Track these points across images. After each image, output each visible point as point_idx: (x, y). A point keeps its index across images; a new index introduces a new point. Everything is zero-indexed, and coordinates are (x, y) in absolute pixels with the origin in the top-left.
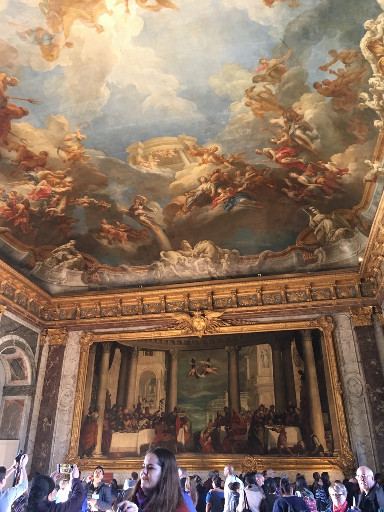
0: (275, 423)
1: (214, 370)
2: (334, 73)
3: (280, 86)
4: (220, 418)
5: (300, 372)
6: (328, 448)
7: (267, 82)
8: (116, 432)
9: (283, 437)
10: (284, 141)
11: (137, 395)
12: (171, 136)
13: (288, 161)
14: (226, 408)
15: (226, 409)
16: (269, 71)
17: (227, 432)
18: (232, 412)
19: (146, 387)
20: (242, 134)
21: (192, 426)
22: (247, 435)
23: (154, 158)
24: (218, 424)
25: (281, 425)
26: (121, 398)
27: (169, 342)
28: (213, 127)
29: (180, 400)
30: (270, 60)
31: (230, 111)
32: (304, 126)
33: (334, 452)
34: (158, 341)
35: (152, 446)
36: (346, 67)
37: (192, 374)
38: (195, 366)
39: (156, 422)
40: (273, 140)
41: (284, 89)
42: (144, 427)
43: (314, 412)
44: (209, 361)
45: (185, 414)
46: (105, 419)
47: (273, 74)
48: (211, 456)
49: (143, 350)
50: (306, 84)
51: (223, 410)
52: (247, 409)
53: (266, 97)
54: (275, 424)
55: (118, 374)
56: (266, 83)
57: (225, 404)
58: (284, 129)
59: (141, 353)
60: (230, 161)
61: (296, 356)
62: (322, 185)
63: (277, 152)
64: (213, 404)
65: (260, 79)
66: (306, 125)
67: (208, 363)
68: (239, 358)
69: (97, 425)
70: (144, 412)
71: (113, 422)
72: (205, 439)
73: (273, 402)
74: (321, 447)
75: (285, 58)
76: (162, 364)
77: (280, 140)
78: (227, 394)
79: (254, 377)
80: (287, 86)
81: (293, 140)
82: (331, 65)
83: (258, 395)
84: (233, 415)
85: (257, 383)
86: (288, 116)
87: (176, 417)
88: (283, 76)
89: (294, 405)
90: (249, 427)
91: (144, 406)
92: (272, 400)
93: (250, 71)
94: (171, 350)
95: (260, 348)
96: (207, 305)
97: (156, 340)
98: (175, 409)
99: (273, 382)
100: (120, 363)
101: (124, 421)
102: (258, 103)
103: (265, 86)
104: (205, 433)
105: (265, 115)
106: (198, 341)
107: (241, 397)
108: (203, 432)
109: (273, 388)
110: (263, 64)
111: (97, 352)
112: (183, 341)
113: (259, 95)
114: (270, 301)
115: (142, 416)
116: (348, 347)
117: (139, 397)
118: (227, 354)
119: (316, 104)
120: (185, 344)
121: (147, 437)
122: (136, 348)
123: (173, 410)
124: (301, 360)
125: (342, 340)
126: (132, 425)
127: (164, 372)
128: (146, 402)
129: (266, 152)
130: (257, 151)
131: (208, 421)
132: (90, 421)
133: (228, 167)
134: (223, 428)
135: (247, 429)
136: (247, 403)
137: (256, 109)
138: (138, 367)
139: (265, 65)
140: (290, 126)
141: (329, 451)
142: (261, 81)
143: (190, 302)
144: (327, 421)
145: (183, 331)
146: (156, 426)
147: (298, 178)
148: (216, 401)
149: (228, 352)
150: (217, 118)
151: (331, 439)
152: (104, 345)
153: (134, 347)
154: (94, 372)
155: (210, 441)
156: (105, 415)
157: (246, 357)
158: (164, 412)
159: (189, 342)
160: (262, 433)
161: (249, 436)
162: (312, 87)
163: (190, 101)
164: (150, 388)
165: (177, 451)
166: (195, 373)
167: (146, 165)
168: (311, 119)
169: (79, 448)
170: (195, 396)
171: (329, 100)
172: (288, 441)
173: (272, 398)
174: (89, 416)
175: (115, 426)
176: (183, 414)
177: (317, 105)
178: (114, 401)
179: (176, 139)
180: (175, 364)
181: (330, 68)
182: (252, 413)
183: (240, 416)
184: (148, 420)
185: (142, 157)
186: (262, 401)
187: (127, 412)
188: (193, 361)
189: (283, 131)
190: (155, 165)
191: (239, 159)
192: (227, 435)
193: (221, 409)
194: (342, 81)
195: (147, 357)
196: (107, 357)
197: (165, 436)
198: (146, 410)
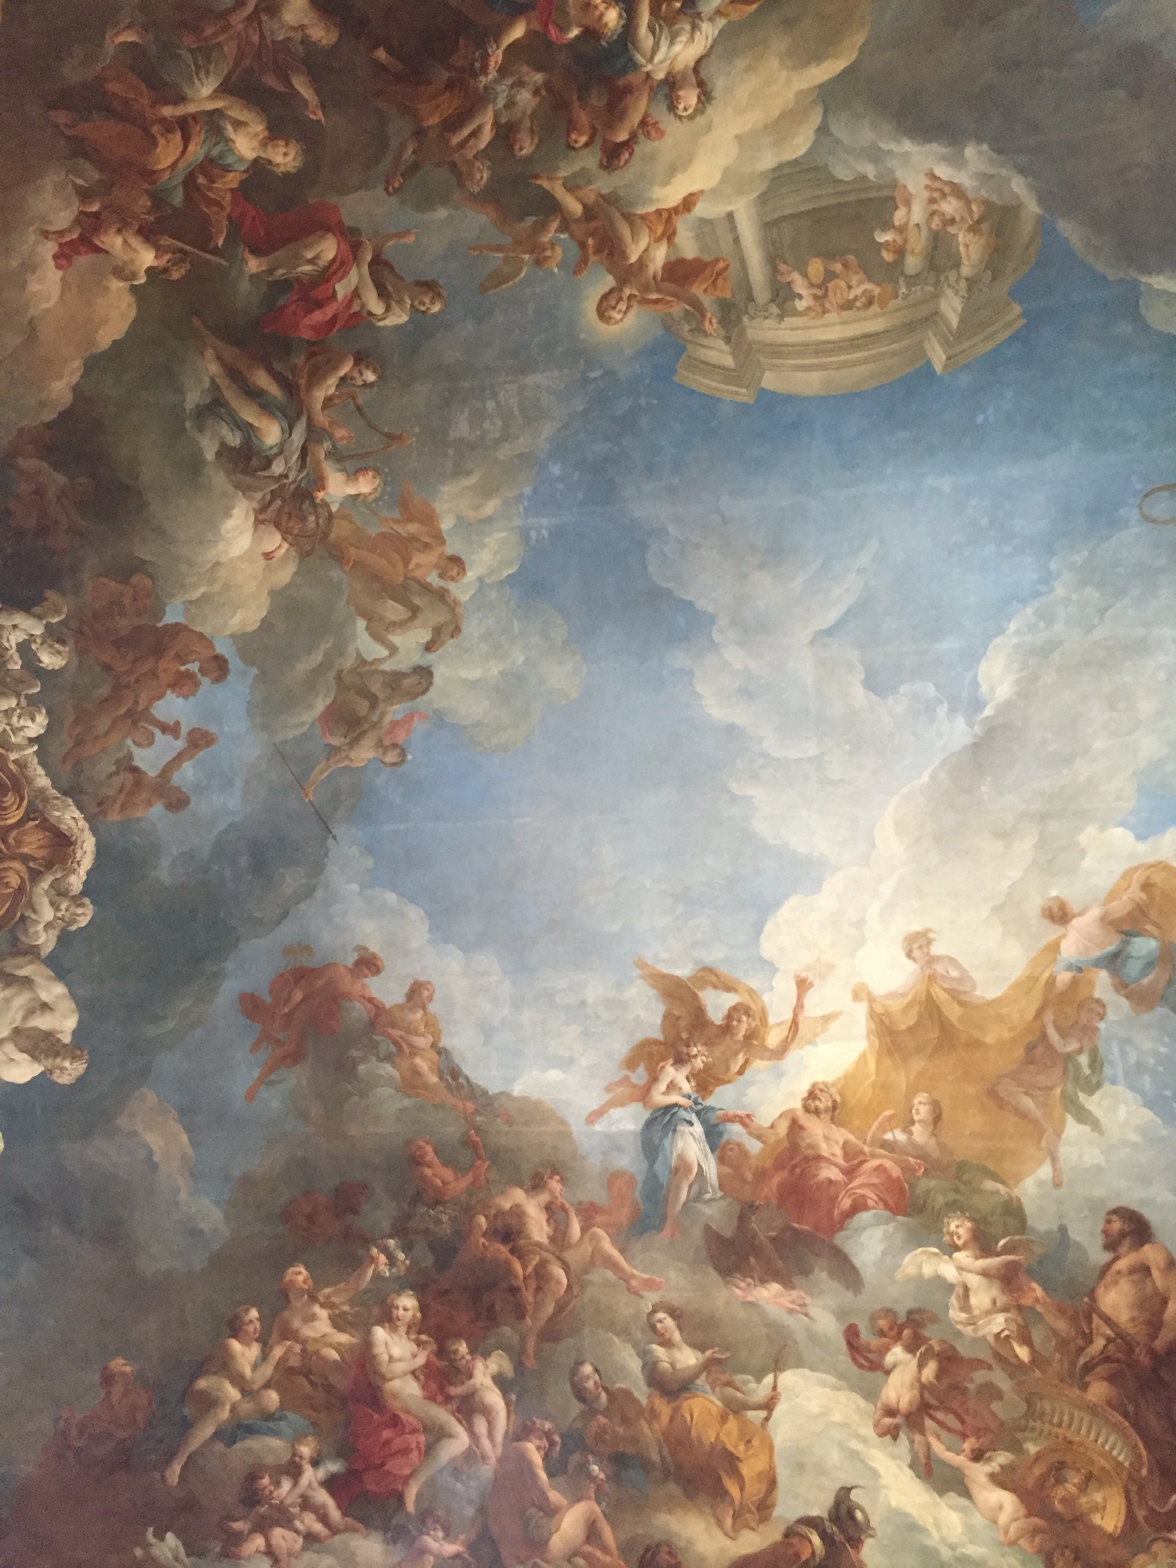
2: (165, 728)
3: (341, 655)
7: (384, 672)
10: (325, 377)
12: (788, 399)
13: (310, 255)
16: (375, 718)
20: (491, 405)
23: (901, 252)
28: (601, 448)
30: (370, 761)
31: (524, 534)
32: (252, 473)
36: (130, 757)
40: (370, 377)
41: (326, 645)
47: (362, 707)
50: (254, 671)
53: (391, 603)
56: (387, 667)
58: (327, 445)
60: (555, 225)
62: (162, 120)
63: (356, 308)
65: (407, 683)
66: (247, 480)
75: (322, 771)
77: (343, 379)
80: (317, 658)
81: (289, 387)
82: (179, 759)
86: (312, 518)
88: (329, 701)
93: (440, 720)
102: (418, 573)
103: (391, 655)
105: (396, 514)
110: (395, 746)
113: (415, 611)
119: (216, 588)
129: (400, 302)
130: (436, 308)
133: (571, 186)
137: (427, 545)
139: (387, 742)
140: (303, 466)
142: (403, 675)
147: (264, 144)
150: (580, 496)
162: (235, 662)
163: (668, 593)
167: (950, 207)
168: (227, 514)
171: (172, 616)
177: (211, 581)
179: (770, 381)
181: (180, 744)
185: (957, 265)
189: (331, 437)
190: (908, 204)
191: (518, 243)
194: (136, 702)
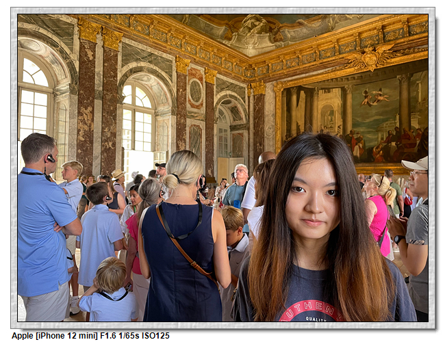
1: (386, 98)
4: (391, 136)
11: (319, 124)
14: (396, 127)
17: (397, 147)
18: (403, 130)
19: (326, 118)
24: (389, 141)
26: (308, 126)
27: (343, 79)
29: (355, 125)
34: (334, 80)
37: (365, 103)
38: (367, 96)
44: (380, 90)
45: (360, 135)
48: (382, 164)
49: (322, 89)
51: (394, 130)
55: (304, 110)
64: (385, 125)
68: (411, 84)
72: (377, 152)
76: (338, 98)
78: (398, 117)
79: (425, 99)
84: (403, 133)
87: (352, 138)
91: (326, 131)
94: (346, 86)
96: (377, 40)
97: (332, 79)
98: (351, 131)
100: (305, 102)
104: (377, 148)
106: (370, 75)
107: (412, 117)
108: (375, 147)
111: (287, 96)
112: (356, 76)
117: (321, 125)
118: (399, 82)
120: (358, 79)
123: (348, 132)
127: (340, 105)
128: (327, 128)
131: (380, 139)
134: (393, 144)
135: (416, 144)
136: (417, 122)
138: (319, 103)
143: (361, 40)
145: (356, 68)
148: (387, 122)
149: (399, 80)
152: (291, 89)
153: (315, 88)
154: (287, 111)
155: (381, 154)
157: (418, 82)
158: (342, 134)
159: (362, 76)
161: (418, 149)
164: (330, 118)
166: (368, 102)
170: (368, 121)
176: (357, 135)
178: (303, 130)
180: (349, 97)
182: (422, 130)
183: (410, 133)
188: (366, 92)
192: (396, 149)
195: (325, 94)
196: (294, 98)
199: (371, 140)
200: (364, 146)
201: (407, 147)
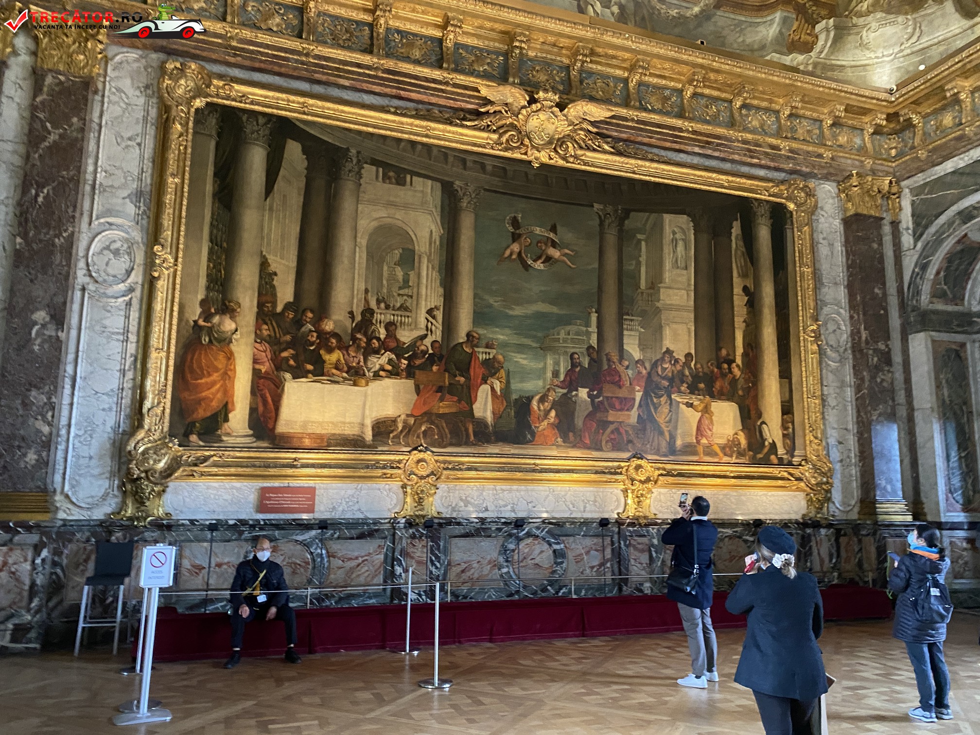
0: (693, 389)
1: (565, 255)
4: (578, 369)
5: (745, 289)
6: (784, 447)
8: (294, 378)
9: (706, 422)
11: (360, 285)
14: (590, 347)
15: (591, 350)
17: (592, 401)
18: (605, 359)
19: (385, 268)
21: (512, 381)
22: (634, 414)
24: (572, 382)
25: (704, 396)
26: (311, 285)
27: (451, 159)
29: (481, 316)
33: (793, 456)
34: (419, 147)
35: (405, 422)
37: (511, 254)
38: (520, 236)
39: (418, 362)
42: (382, 373)
43: (766, 376)
44: (553, 229)
45: (494, 351)
46: (259, 338)
48: (554, 453)
49: (374, 162)
51: (585, 353)
52: (637, 355)
54: (692, 393)
55: (297, 216)
57: (589, 339)
59: (369, 170)
61: (739, 253)
64: (562, 335)
67: (552, 235)
68: (625, 237)
69: (232, 353)
70: (382, 333)
71: (285, 350)
72: (542, 413)
73: (690, 348)
74: (773, 445)
76: (431, 213)
78: (594, 317)
79: (654, 285)
83: (660, 328)
84: (606, 367)
85: (659, 300)
87: (472, 355)
89: (731, 357)
90: (638, 396)
91: (381, 316)
92: (689, 341)
94: (457, 183)
95: (670, 221)
96: (562, 83)
97: (413, 143)
98: (469, 335)
99: (692, 303)
100: (302, 184)
101: (322, 352)
104: (542, 400)
106: (526, 174)
107: (625, 326)
108: (537, 397)
109: (692, 316)
111: (219, 135)
112: (488, 162)
114: (708, 114)
115: (375, 343)
116: (830, 253)
117: (367, 291)
118: (598, 221)
121: (390, 400)
122: (353, 151)
123: (461, 337)
124: (749, 264)
125: (821, 236)
126: (347, 364)
127: (436, 236)
128: (387, 307)
131: (549, 375)
132: (205, 340)
134: (583, 393)
135: (634, 399)
136: (637, 342)
138: (360, 207)
141: (786, 454)
144: (787, 395)
145: (495, 136)
146: (417, 372)
148: (568, 328)
149: (600, 217)
151: (791, 430)
152: (245, 118)
153: (348, 149)
154: (214, 195)
155: (552, 420)
156: (258, 327)
157: (639, 236)
158: (439, 339)
159: (504, 169)
160: (665, 409)
161: (639, 415)
164: (400, 273)
165: (472, 438)
166: (520, 254)
169: (171, 415)
170: (518, 311)
172: (714, 430)
173: (689, 336)
174: (201, 322)
175: (292, 362)
176: (488, 350)
178: (285, 293)
180: (467, 222)
182: (648, 365)
183: (620, 369)
184: (393, 356)
186: (668, 343)
187: (328, 326)
188: (515, 223)
192: (591, 409)
193: (581, 349)
195: (387, 186)
196: (256, 157)
197: (442, 400)
198: (386, 329)
199: (525, 375)
200: (506, 390)
201: (613, 407)
